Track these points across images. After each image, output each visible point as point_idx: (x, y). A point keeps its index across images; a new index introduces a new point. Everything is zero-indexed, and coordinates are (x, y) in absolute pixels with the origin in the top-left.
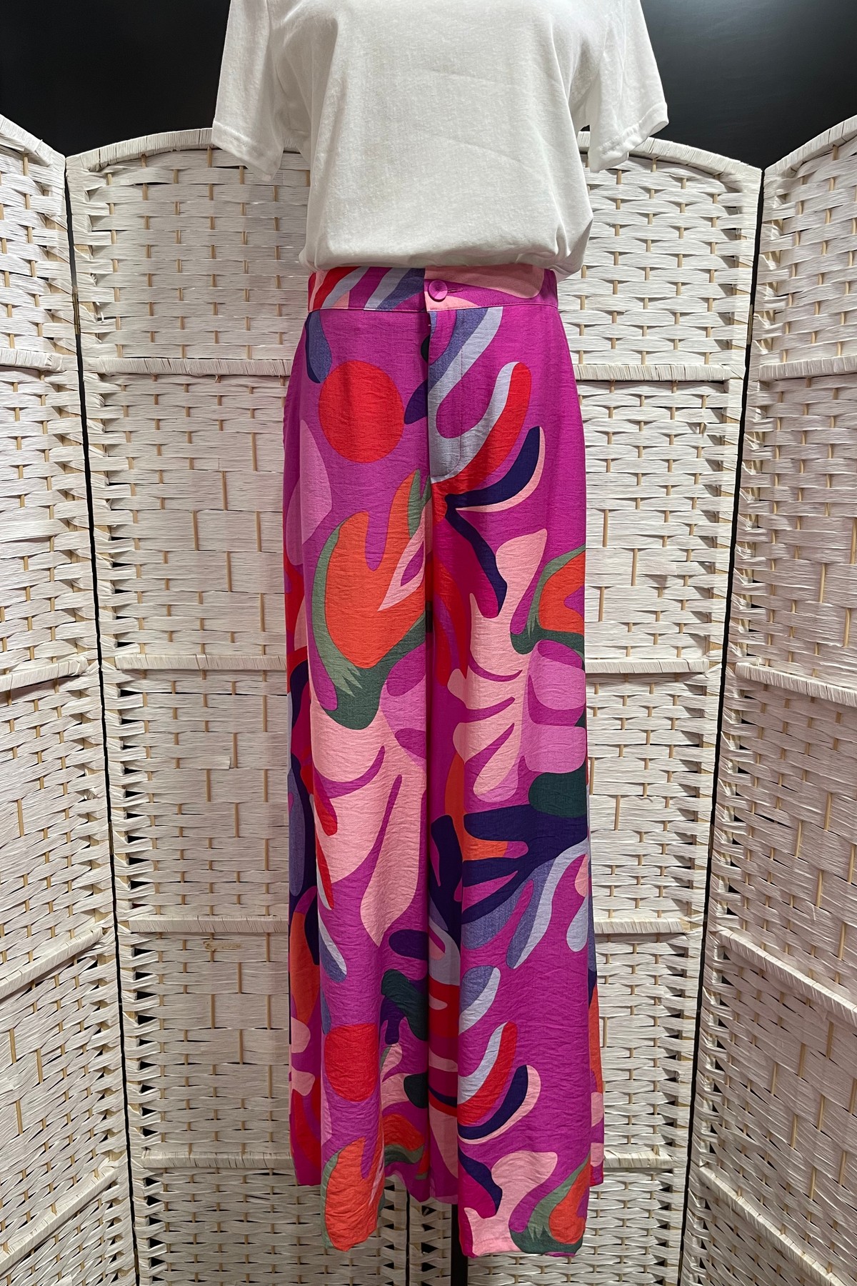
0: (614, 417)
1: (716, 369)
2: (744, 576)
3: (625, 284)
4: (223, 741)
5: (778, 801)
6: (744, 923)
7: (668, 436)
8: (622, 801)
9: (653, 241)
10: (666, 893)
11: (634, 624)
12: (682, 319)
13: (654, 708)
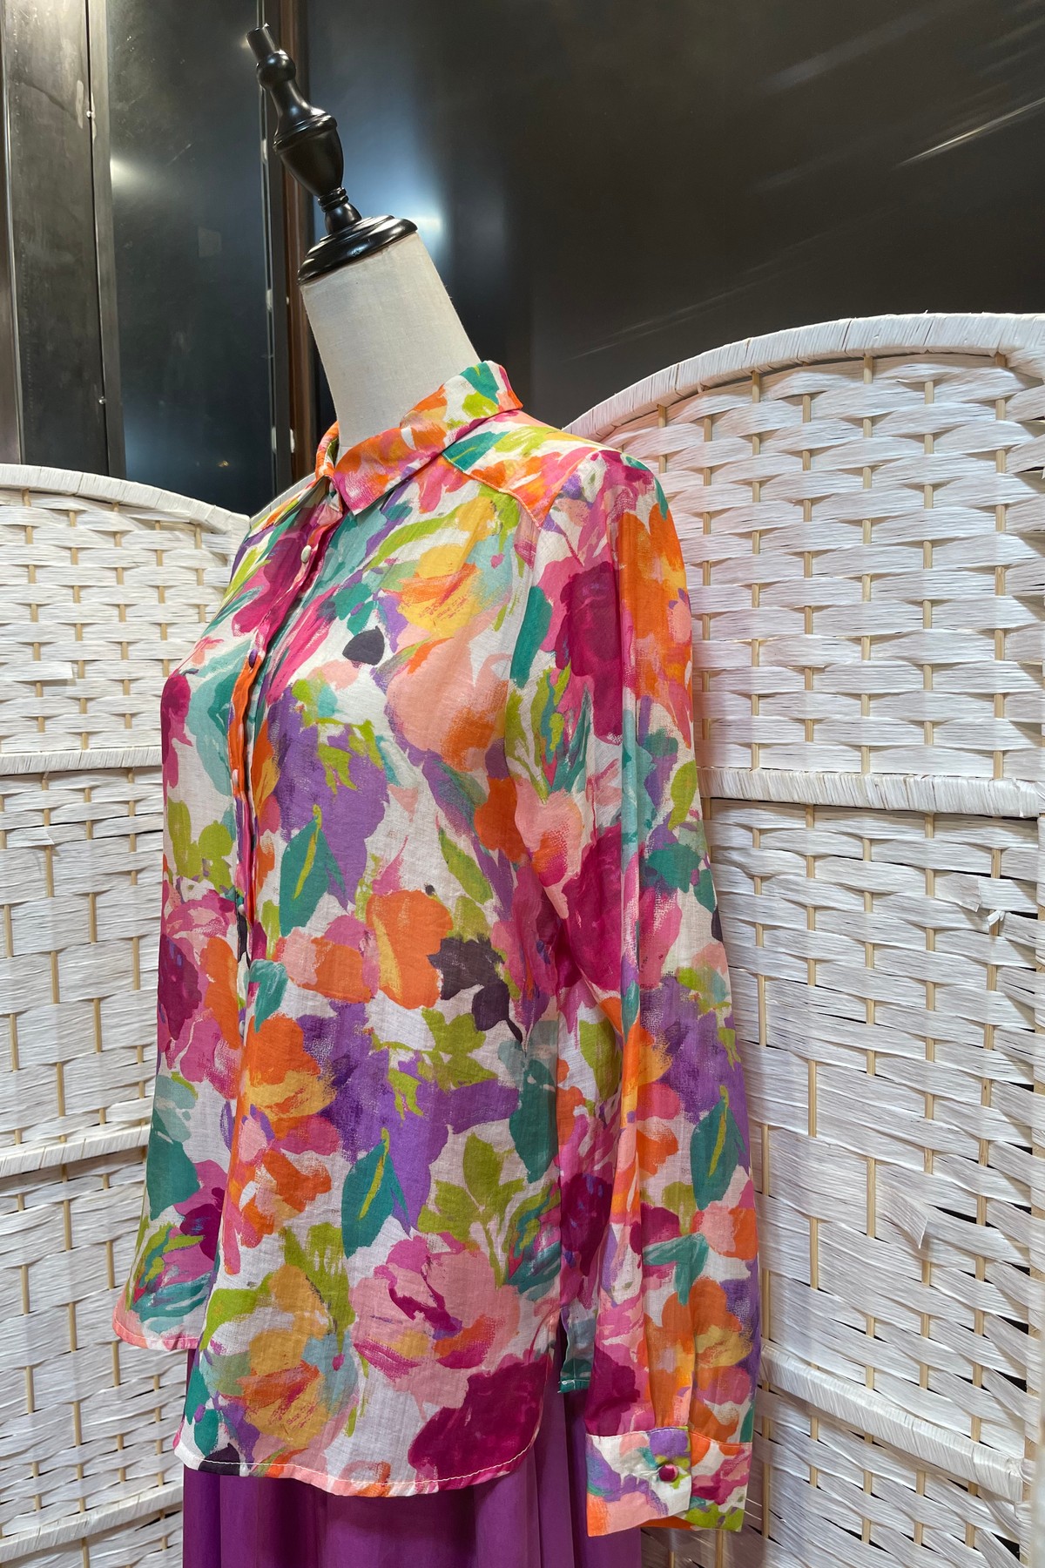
0: (819, 874)
3: (825, 612)
7: (924, 929)
9: (874, 522)
12: (938, 678)
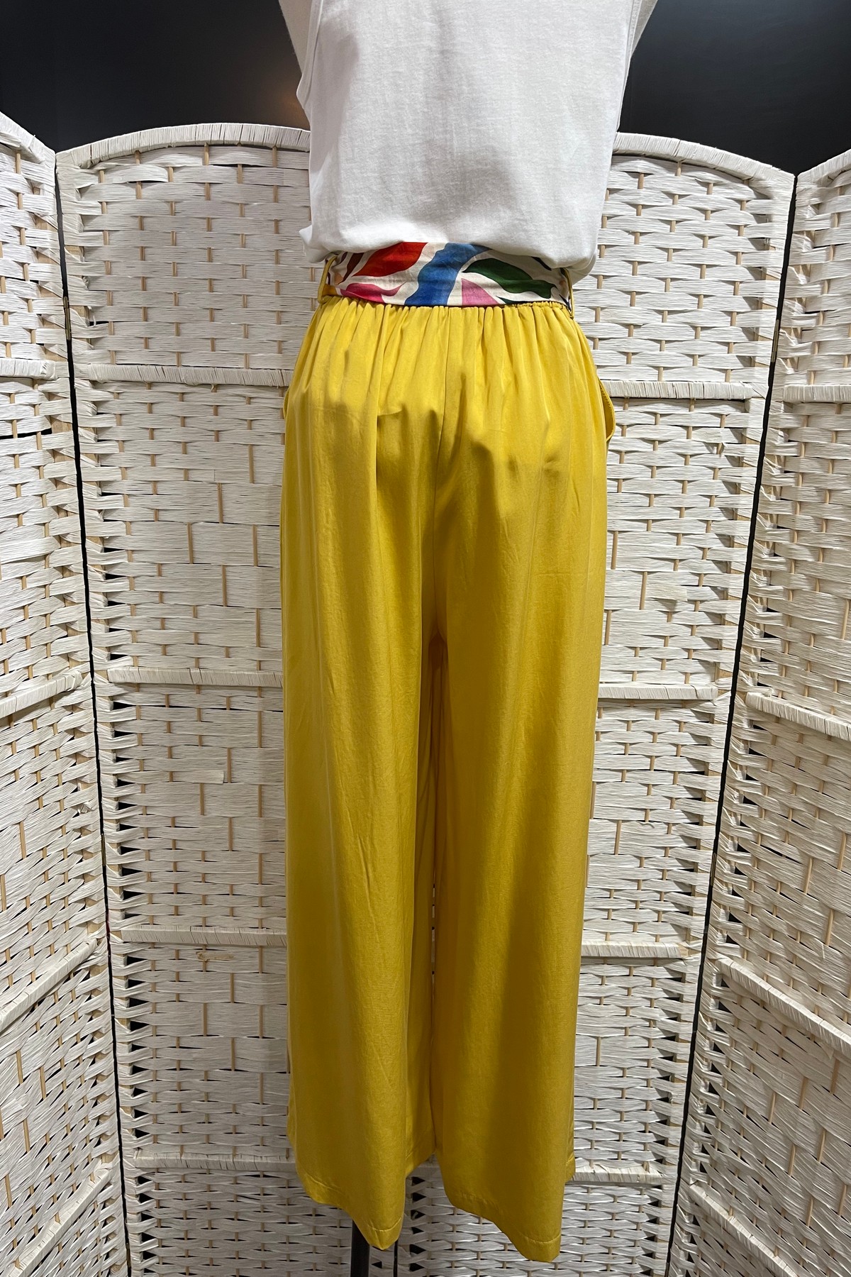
0: (627, 436)
1: (737, 388)
2: (759, 605)
3: (643, 295)
4: (217, 756)
5: (786, 836)
6: (746, 953)
7: (684, 455)
8: (623, 825)
9: (675, 250)
10: (665, 918)
11: (641, 648)
12: (702, 334)
13: (659, 733)
